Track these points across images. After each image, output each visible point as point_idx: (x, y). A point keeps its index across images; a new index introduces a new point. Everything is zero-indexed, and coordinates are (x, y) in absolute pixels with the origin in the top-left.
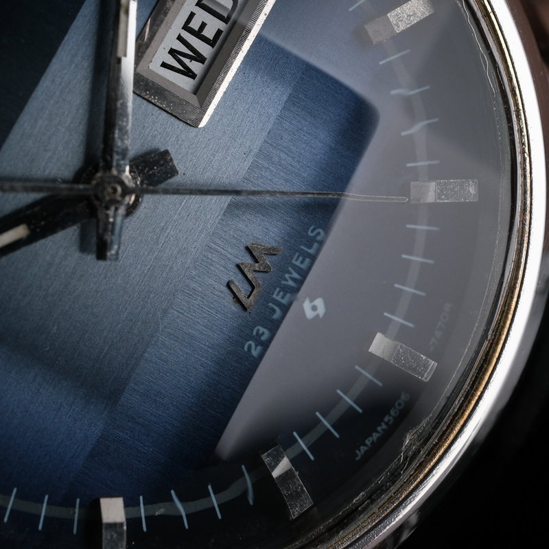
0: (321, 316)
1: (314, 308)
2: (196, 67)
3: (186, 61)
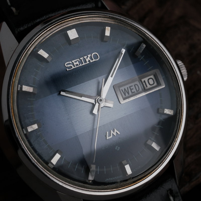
0: (118, 150)
1: (118, 148)
2: (127, 94)
3: (126, 92)
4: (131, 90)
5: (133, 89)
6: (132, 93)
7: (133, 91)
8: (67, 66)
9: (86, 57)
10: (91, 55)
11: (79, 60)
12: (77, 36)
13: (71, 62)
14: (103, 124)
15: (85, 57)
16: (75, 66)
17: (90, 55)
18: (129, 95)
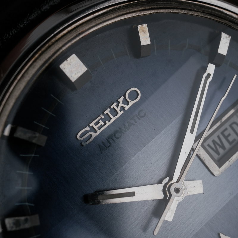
4: (226, 138)
5: (229, 135)
6: (230, 143)
7: (231, 139)
8: (82, 139)
9: (115, 104)
10: (125, 96)
11: (103, 117)
12: (83, 69)
13: (88, 128)
14: (195, 233)
15: (114, 106)
16: (96, 131)
17: (123, 97)
18: (226, 151)
